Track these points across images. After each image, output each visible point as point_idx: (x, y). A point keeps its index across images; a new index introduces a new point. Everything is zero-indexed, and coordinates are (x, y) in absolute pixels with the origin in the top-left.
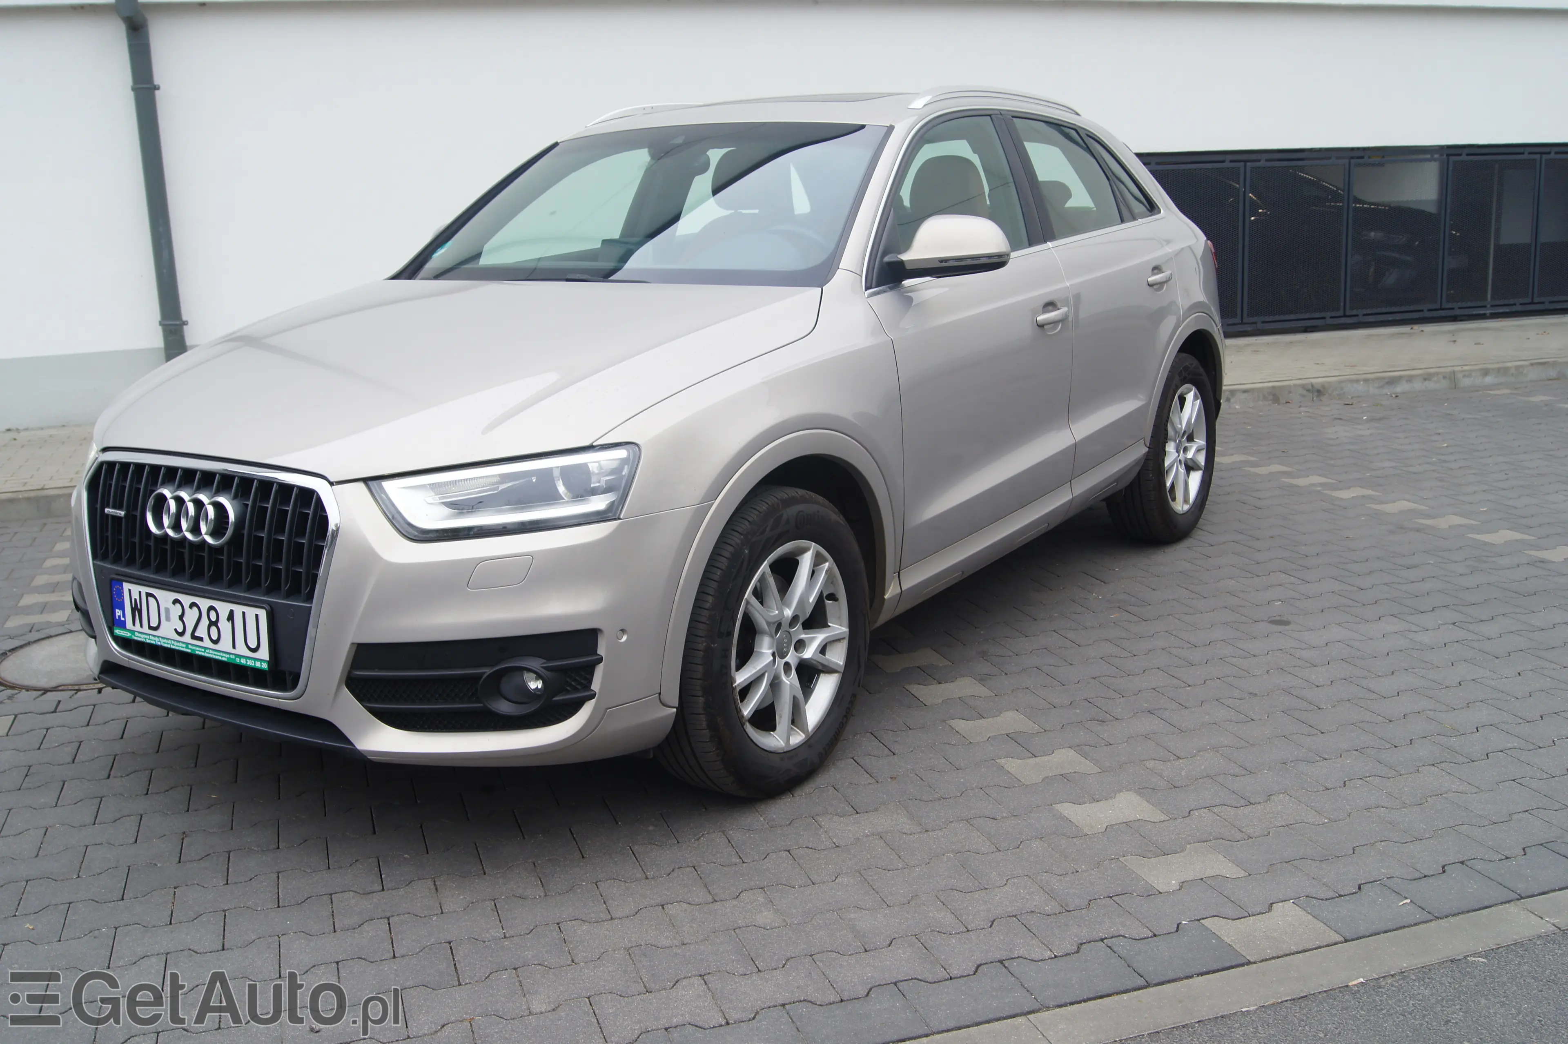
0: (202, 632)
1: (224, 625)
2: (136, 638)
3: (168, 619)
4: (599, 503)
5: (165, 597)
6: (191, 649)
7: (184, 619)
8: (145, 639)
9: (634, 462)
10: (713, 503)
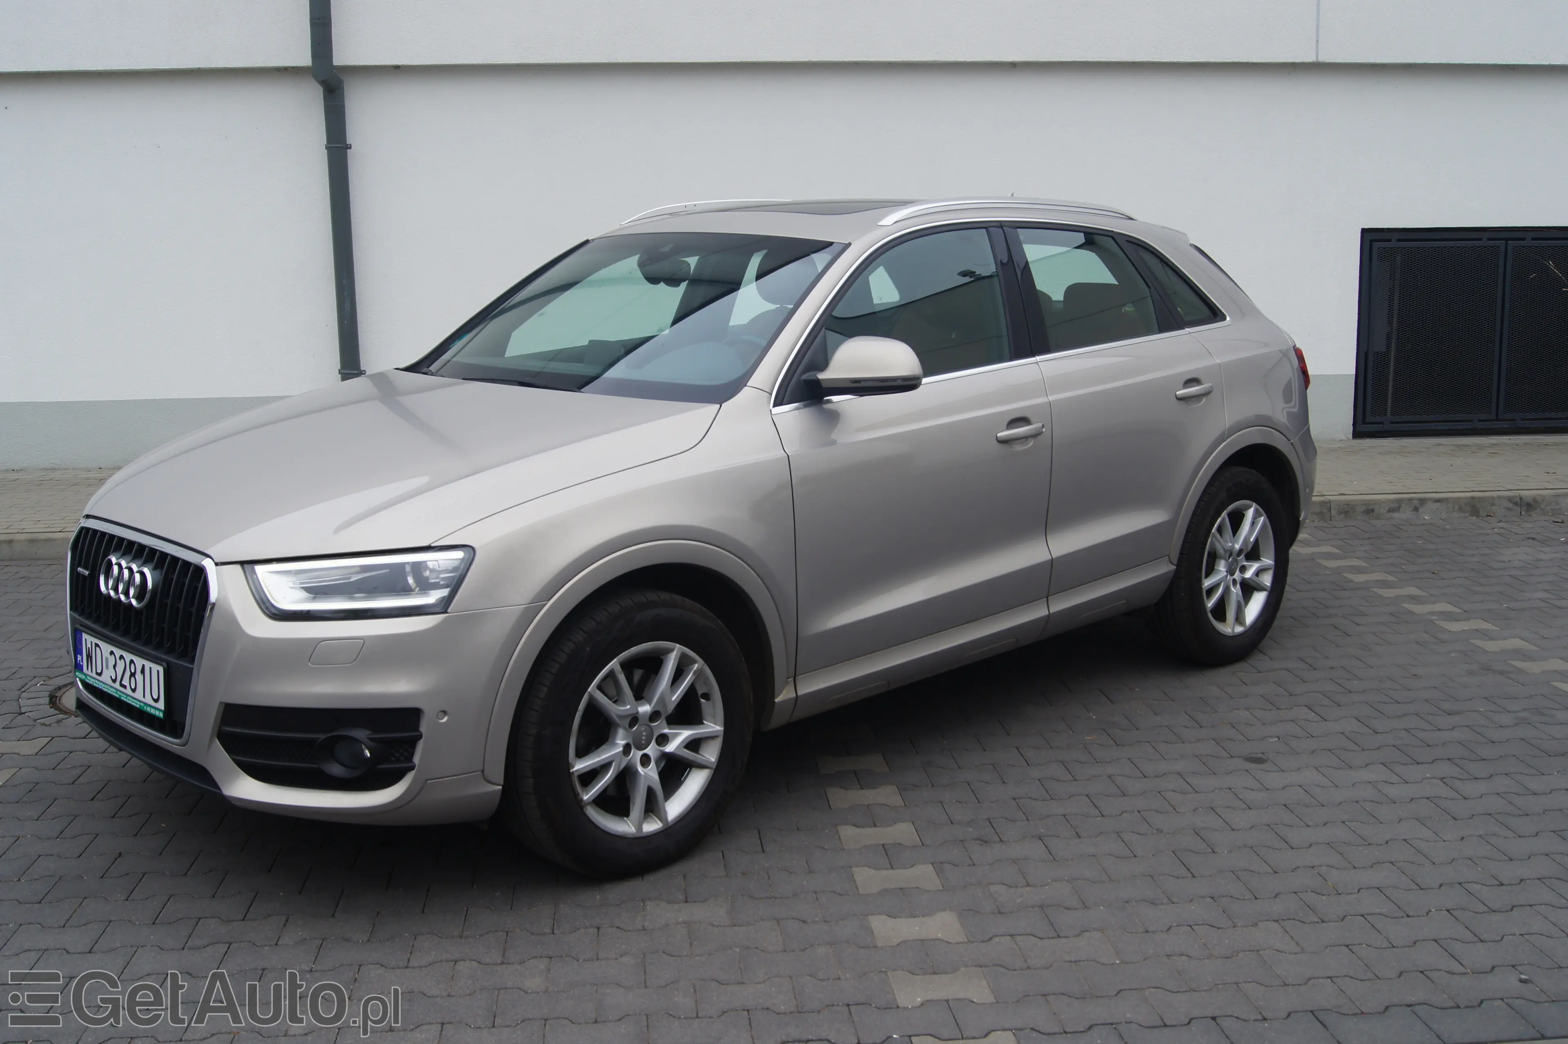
0: (126, 681)
1: (139, 676)
2: (88, 681)
3: (107, 668)
4: (432, 598)
5: (106, 648)
6: (118, 694)
7: (116, 669)
8: (93, 682)
9: (468, 563)
10: (546, 604)
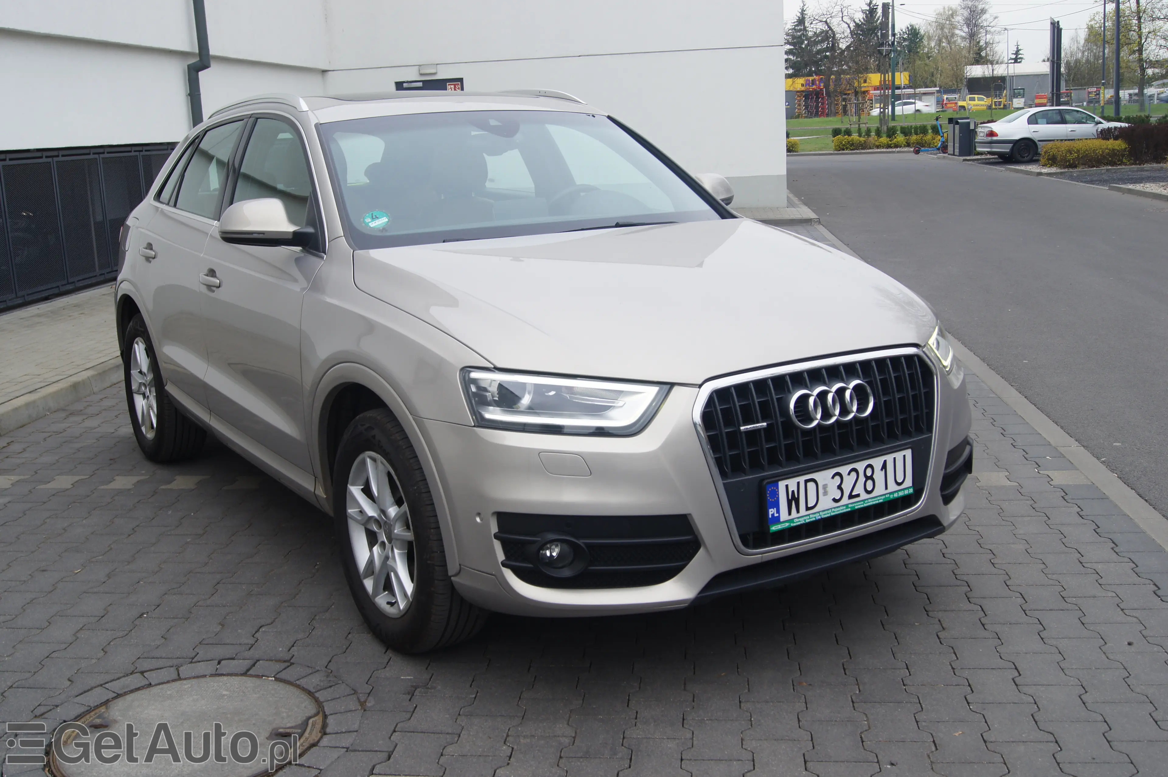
0: (859, 489)
1: (879, 476)
2: (795, 524)
3: (825, 493)
5: (824, 477)
6: (851, 508)
7: (843, 486)
8: (805, 520)
